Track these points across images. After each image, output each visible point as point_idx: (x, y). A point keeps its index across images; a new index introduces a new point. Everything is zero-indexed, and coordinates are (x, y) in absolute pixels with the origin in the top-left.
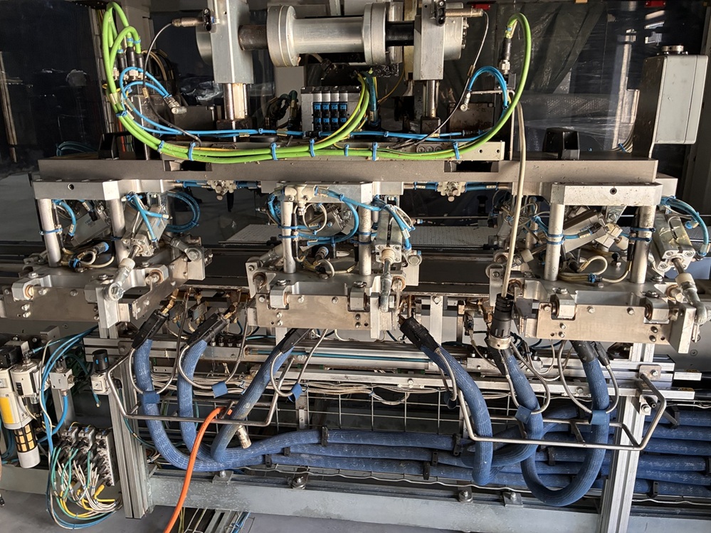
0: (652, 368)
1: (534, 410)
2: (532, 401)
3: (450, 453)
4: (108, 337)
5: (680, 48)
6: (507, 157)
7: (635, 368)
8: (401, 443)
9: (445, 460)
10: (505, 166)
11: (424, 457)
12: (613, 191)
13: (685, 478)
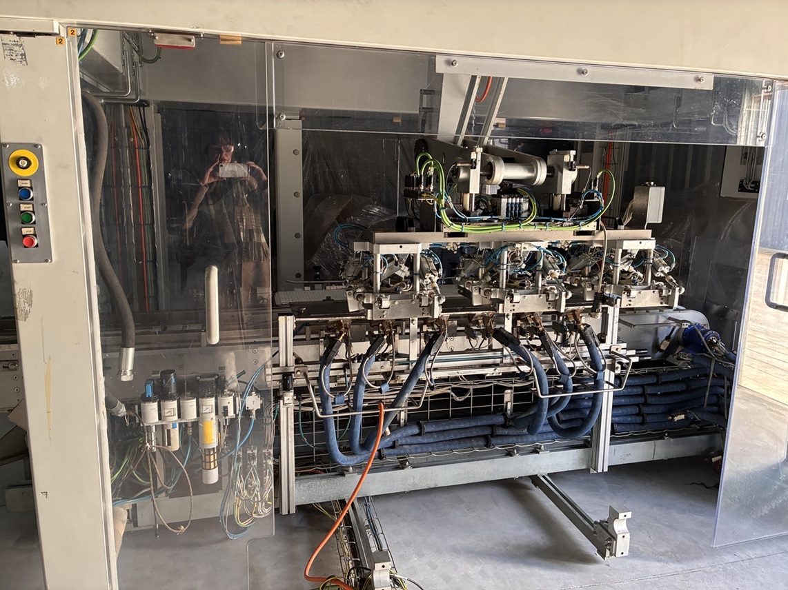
0: (617, 347)
1: (569, 375)
2: (567, 371)
3: (504, 426)
4: (286, 366)
5: (652, 183)
6: (597, 229)
7: (609, 348)
8: (473, 424)
9: (500, 431)
10: (598, 233)
11: (487, 432)
12: (641, 243)
13: (629, 419)
